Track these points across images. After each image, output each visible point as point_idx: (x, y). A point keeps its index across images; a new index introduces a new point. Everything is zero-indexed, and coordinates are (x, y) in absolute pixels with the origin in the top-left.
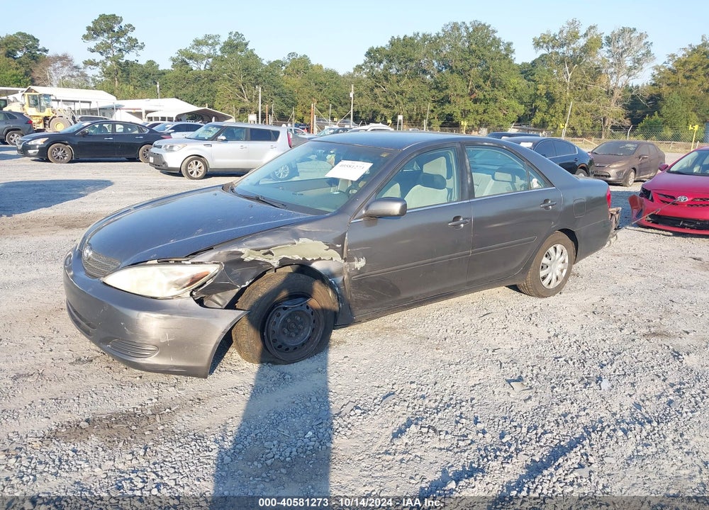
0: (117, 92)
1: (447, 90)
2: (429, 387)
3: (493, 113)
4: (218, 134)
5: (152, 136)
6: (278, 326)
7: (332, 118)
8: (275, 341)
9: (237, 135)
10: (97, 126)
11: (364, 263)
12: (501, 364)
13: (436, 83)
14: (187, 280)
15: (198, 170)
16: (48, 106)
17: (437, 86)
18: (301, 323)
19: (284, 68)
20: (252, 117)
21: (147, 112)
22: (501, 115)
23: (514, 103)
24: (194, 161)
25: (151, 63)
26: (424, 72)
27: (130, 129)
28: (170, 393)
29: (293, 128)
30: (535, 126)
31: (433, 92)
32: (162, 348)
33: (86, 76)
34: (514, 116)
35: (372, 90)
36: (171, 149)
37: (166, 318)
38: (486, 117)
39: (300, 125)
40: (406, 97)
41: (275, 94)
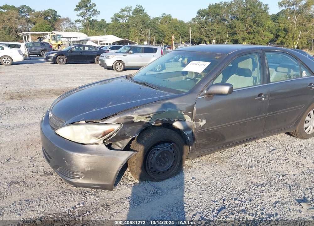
0: (88, 33)
1: (235, 29)
2: (246, 203)
3: (257, 39)
4: (129, 50)
5: (101, 51)
6: (154, 159)
7: (181, 42)
8: (152, 168)
9: (138, 51)
10: (77, 47)
11: (205, 123)
12: (290, 187)
13: (230, 25)
14: (101, 134)
15: (120, 67)
16: (59, 40)
17: (231, 27)
18: (167, 157)
19: (160, 20)
20: (146, 43)
21: (100, 41)
22: (261, 40)
23: (268, 33)
24: (119, 63)
25: (103, 20)
26: (225, 20)
27: (91, 49)
28: (91, 199)
29: (164, 47)
30: (278, 44)
31: (229, 29)
32: (86, 174)
33: (76, 26)
34: (268, 40)
35: (200, 29)
36: (108, 57)
37: (88, 157)
38: (254, 41)
39: (167, 46)
40: (215, 32)
41: (156, 32)
